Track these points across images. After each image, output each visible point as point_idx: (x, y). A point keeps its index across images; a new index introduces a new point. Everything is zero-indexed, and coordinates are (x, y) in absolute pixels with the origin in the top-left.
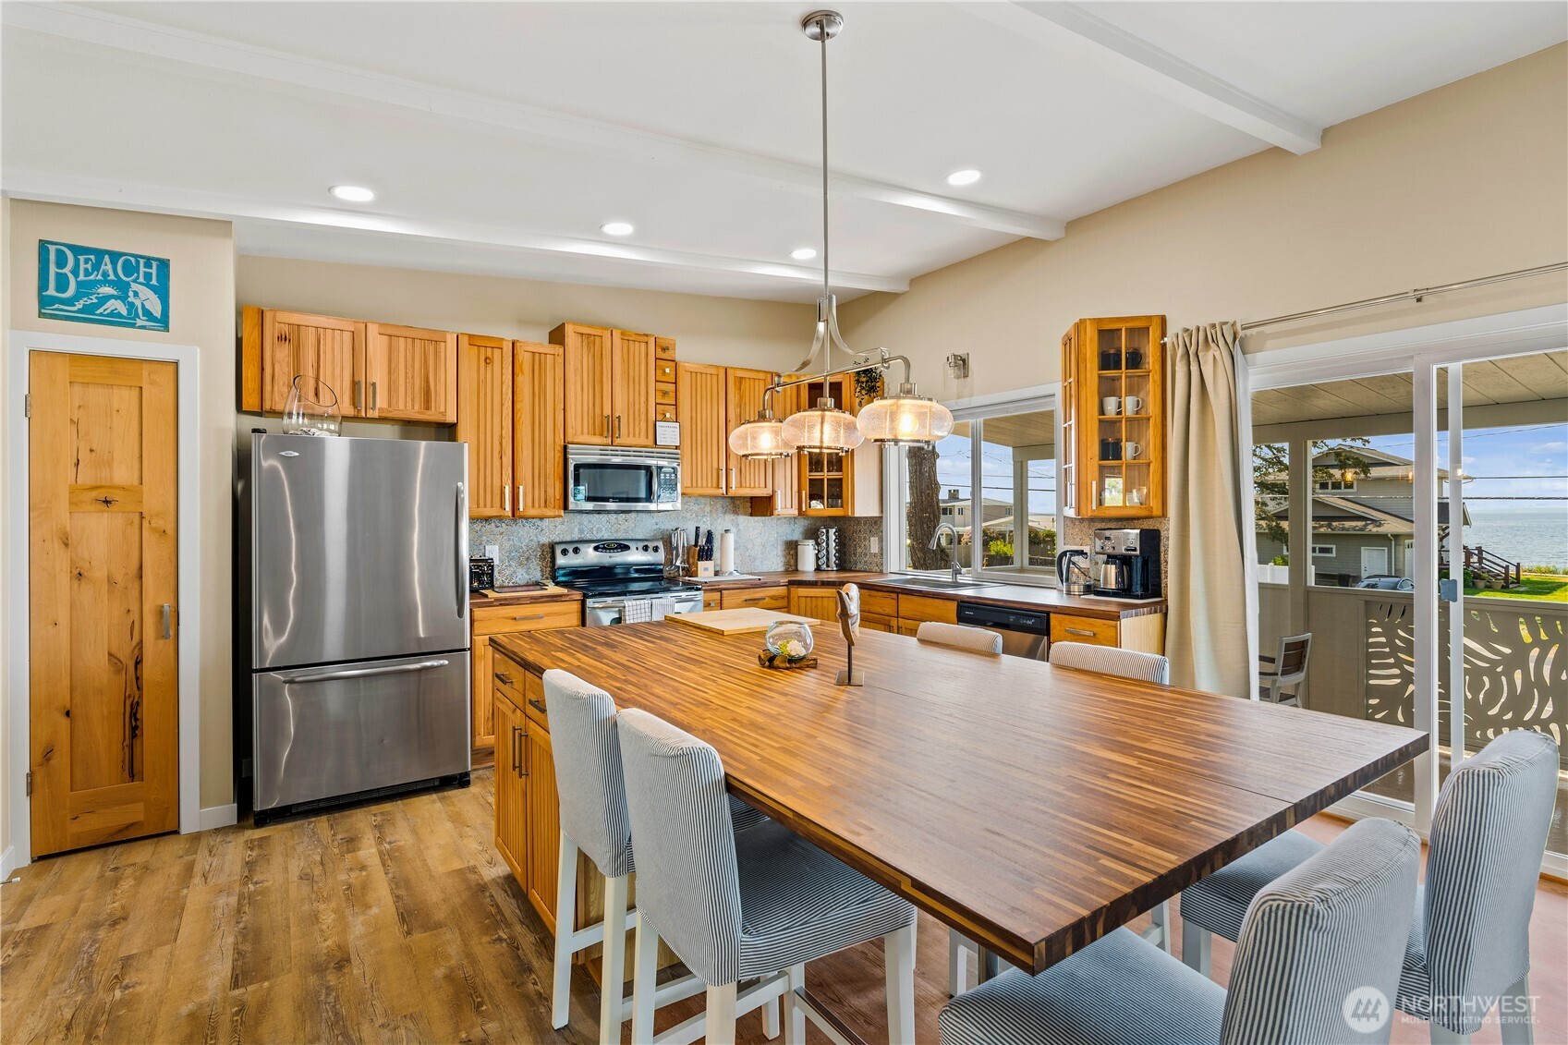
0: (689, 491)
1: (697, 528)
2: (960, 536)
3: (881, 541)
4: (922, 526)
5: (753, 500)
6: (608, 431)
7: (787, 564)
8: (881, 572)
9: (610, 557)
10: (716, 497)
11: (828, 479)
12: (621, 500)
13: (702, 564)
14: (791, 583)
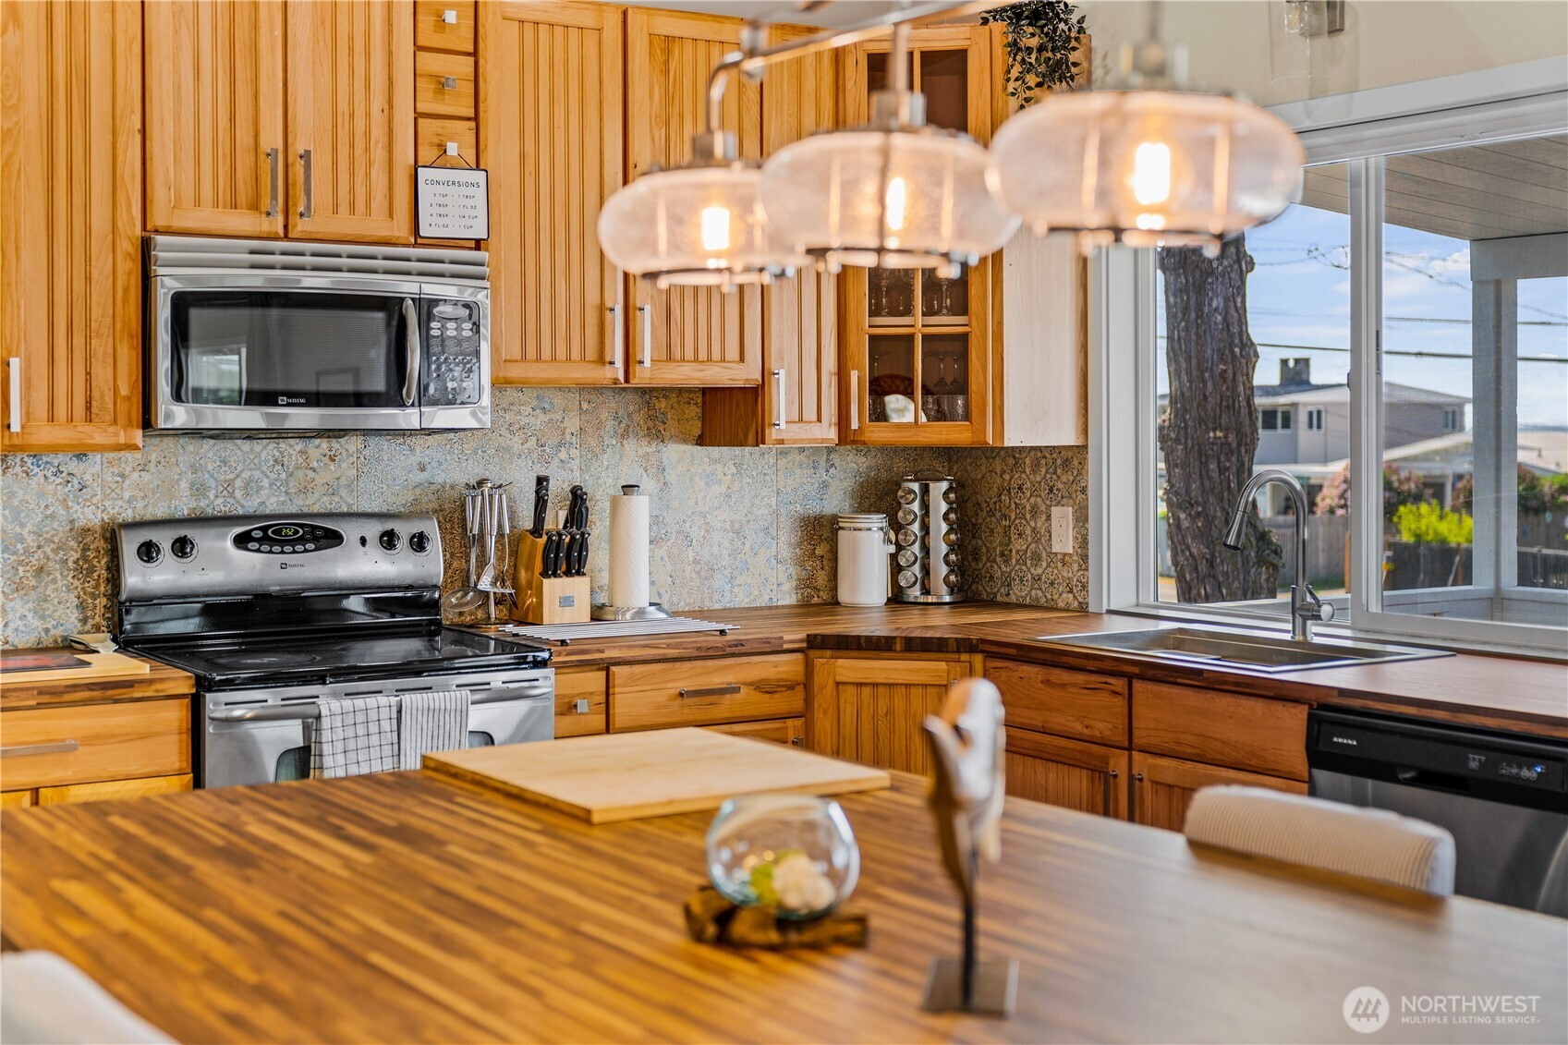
0: (515, 372)
1: (541, 481)
2: (1313, 490)
3: (1082, 517)
4: (1204, 465)
5: (712, 397)
6: (274, 197)
7: (806, 584)
8: (1083, 610)
9: (284, 566)
10: (597, 389)
11: (926, 338)
12: (315, 399)
13: (554, 588)
14: (815, 643)
